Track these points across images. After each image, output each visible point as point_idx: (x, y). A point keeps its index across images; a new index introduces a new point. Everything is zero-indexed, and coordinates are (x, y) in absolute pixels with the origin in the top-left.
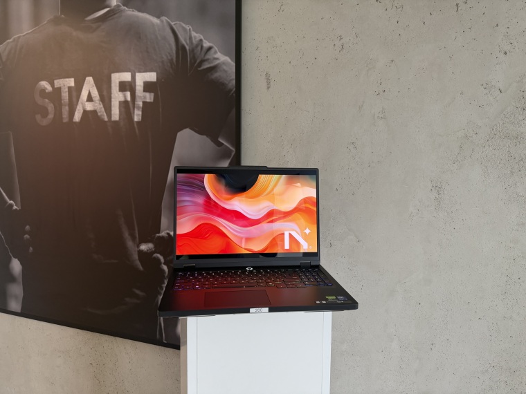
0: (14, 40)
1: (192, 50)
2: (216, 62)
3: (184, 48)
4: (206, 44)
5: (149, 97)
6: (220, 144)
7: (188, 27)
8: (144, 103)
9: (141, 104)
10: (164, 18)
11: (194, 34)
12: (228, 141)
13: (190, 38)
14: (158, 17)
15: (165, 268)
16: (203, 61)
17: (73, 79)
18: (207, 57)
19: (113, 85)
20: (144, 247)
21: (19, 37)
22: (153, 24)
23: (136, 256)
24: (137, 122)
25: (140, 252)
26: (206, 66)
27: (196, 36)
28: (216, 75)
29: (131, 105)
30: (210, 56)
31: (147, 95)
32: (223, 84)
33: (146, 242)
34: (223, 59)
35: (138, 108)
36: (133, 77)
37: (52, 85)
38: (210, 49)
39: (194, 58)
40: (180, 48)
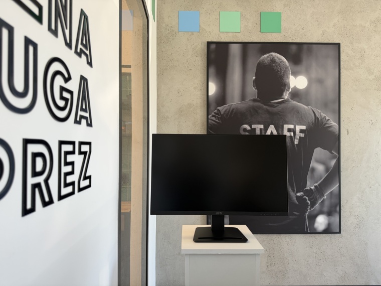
0: (229, 106)
1: (322, 120)
2: (331, 125)
3: (318, 118)
4: (327, 118)
5: (302, 135)
6: (333, 153)
7: (320, 111)
8: (300, 137)
9: (298, 137)
10: (309, 106)
11: (322, 114)
12: (336, 152)
13: (321, 115)
14: (307, 106)
15: (309, 202)
16: (325, 124)
17: (263, 125)
18: (328, 122)
19: (284, 129)
20: (299, 194)
21: (232, 105)
22: (304, 108)
23: (295, 198)
24: (296, 144)
25: (297, 197)
26: (327, 125)
27: (323, 115)
28: (331, 129)
29: (293, 138)
30: (329, 122)
31: (301, 134)
32: (334, 132)
33: (299, 192)
34: (334, 124)
35: (297, 139)
36: (295, 127)
37: (251, 127)
38: (329, 120)
39: (322, 123)
40: (316, 118)
